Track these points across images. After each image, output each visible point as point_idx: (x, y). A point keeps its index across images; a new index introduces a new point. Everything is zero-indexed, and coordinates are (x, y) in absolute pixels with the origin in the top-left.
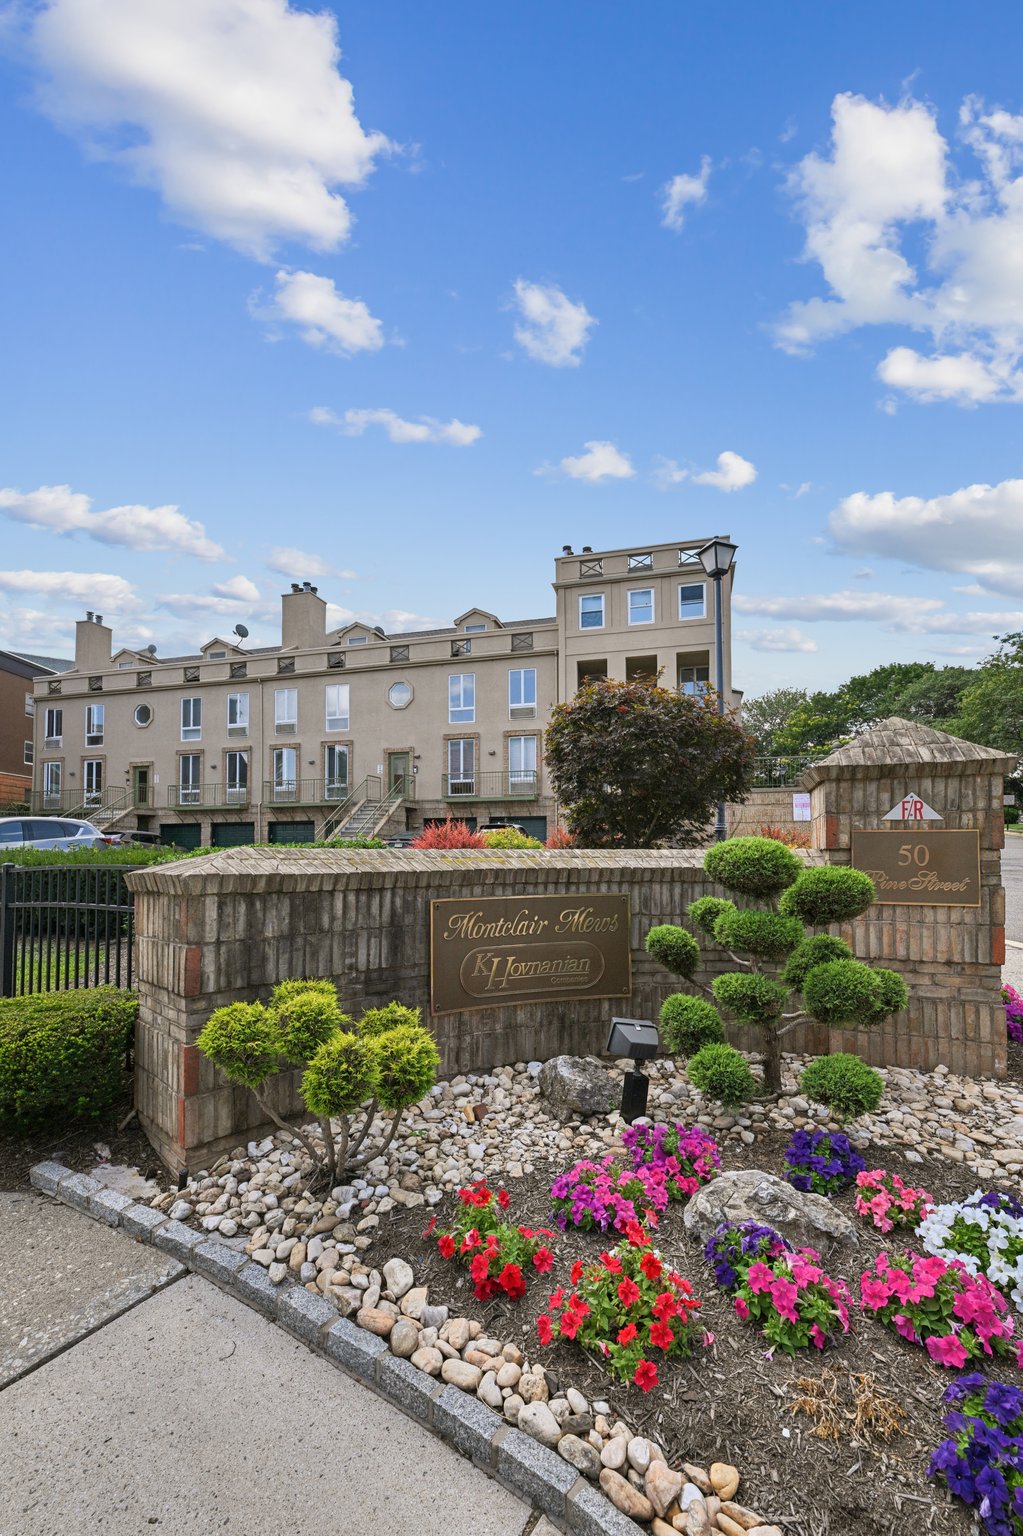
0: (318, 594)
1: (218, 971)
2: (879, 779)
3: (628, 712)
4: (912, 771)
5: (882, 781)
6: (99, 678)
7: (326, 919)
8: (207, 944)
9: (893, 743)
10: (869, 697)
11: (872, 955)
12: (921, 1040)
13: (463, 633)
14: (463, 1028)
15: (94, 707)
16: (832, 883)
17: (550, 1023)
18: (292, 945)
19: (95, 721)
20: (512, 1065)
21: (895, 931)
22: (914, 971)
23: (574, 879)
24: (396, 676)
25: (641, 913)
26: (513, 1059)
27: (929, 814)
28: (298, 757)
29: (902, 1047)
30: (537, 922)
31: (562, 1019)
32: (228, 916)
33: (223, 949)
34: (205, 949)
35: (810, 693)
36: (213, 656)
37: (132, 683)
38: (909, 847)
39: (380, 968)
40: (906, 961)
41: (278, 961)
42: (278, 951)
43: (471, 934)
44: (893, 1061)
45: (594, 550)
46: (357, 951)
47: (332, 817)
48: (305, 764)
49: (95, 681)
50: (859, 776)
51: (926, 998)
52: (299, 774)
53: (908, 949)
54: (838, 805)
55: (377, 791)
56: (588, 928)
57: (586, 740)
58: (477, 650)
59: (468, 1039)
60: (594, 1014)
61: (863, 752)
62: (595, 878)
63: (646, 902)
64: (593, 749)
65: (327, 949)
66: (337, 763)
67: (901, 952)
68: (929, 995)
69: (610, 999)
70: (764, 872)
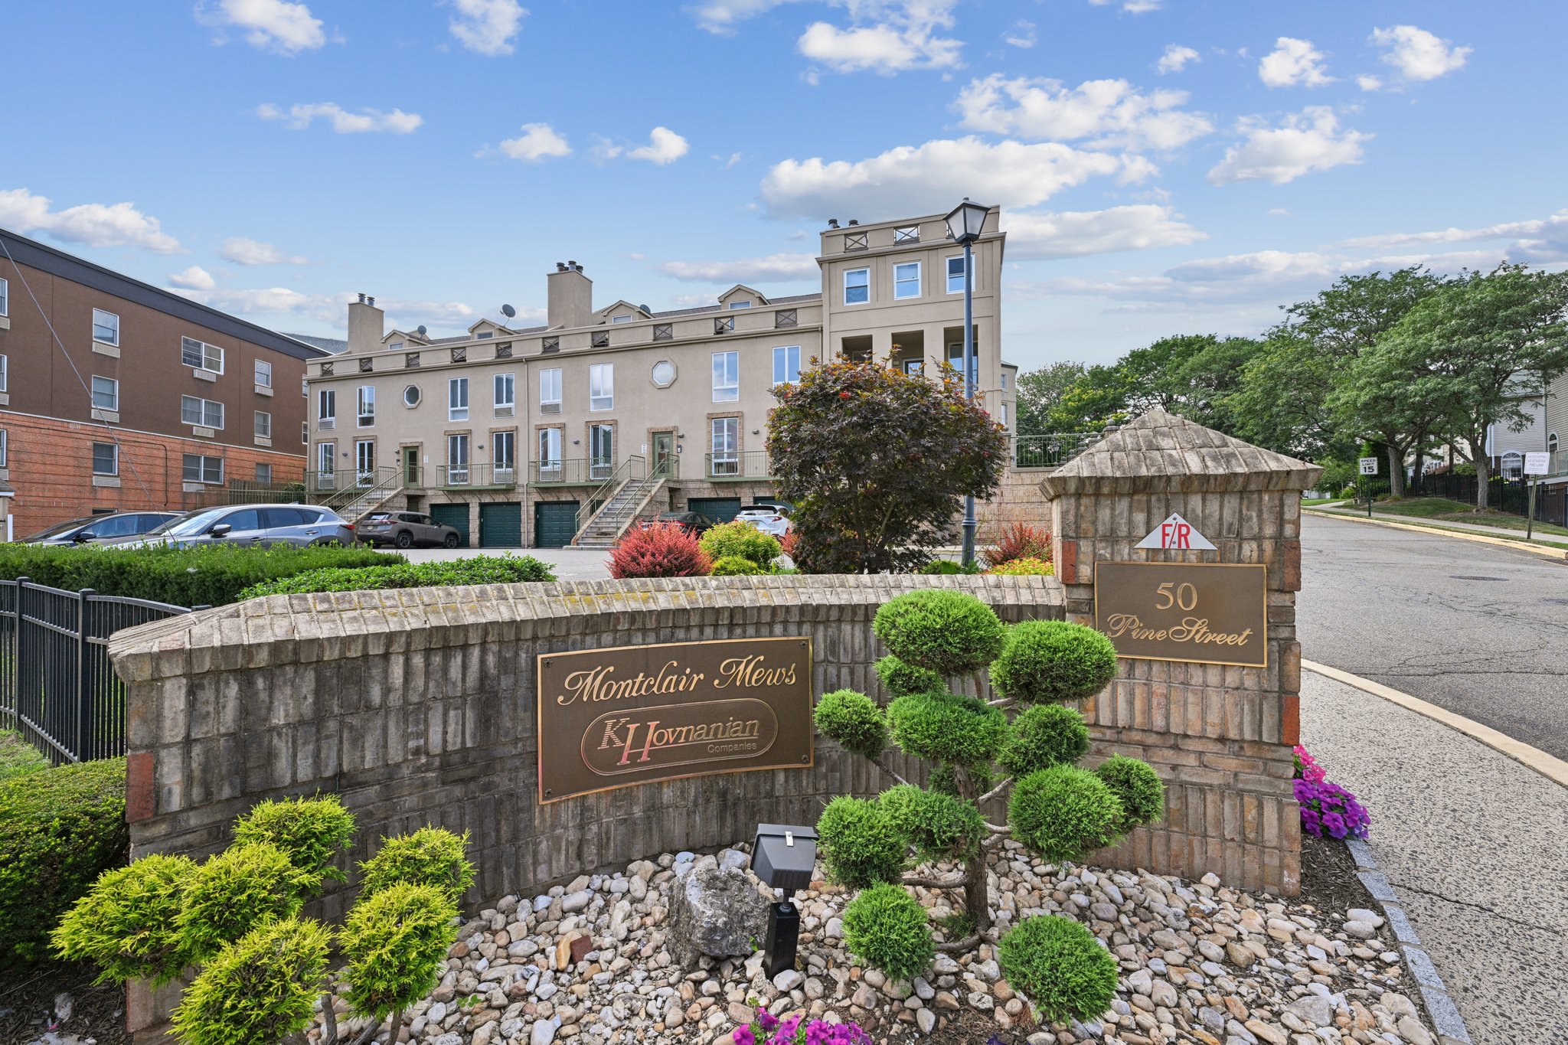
0: (584, 273)
1: (188, 781)
2: (1131, 495)
3: (851, 398)
4: (1175, 484)
5: (1136, 497)
6: (370, 359)
7: (376, 694)
8: (168, 746)
9: (1153, 447)
10: (1149, 370)
11: (1120, 724)
12: (1184, 838)
13: (727, 310)
14: (587, 814)
15: (365, 389)
16: (1056, 650)
17: (708, 801)
18: (318, 732)
19: (366, 400)
20: (654, 859)
21: (1150, 694)
22: (1176, 747)
23: (738, 620)
24: (659, 354)
25: (826, 660)
26: (657, 848)
27: (1198, 541)
28: (564, 437)
29: (1159, 846)
30: (689, 676)
31: (723, 795)
32: (207, 702)
33: (197, 750)
34: (163, 753)
35: (1087, 367)
36: (481, 336)
37: (400, 363)
38: (1171, 585)
39: (464, 749)
40: (1165, 733)
41: (295, 756)
42: (294, 742)
43: (598, 696)
44: (1146, 863)
45: (860, 223)
46: (426, 730)
47: (596, 496)
48: (570, 445)
49: (365, 363)
50: (1106, 490)
51: (1191, 783)
52: (564, 455)
53: (1167, 717)
54: (1078, 527)
55: (642, 471)
56: (757, 681)
57: (807, 429)
58: (740, 327)
59: (594, 828)
60: (765, 787)
61: (1112, 459)
62: (766, 617)
63: (833, 646)
64: (812, 441)
65: (378, 732)
66: (602, 441)
67: (1159, 722)
68: (1194, 780)
69: (786, 770)
70: (946, 647)
